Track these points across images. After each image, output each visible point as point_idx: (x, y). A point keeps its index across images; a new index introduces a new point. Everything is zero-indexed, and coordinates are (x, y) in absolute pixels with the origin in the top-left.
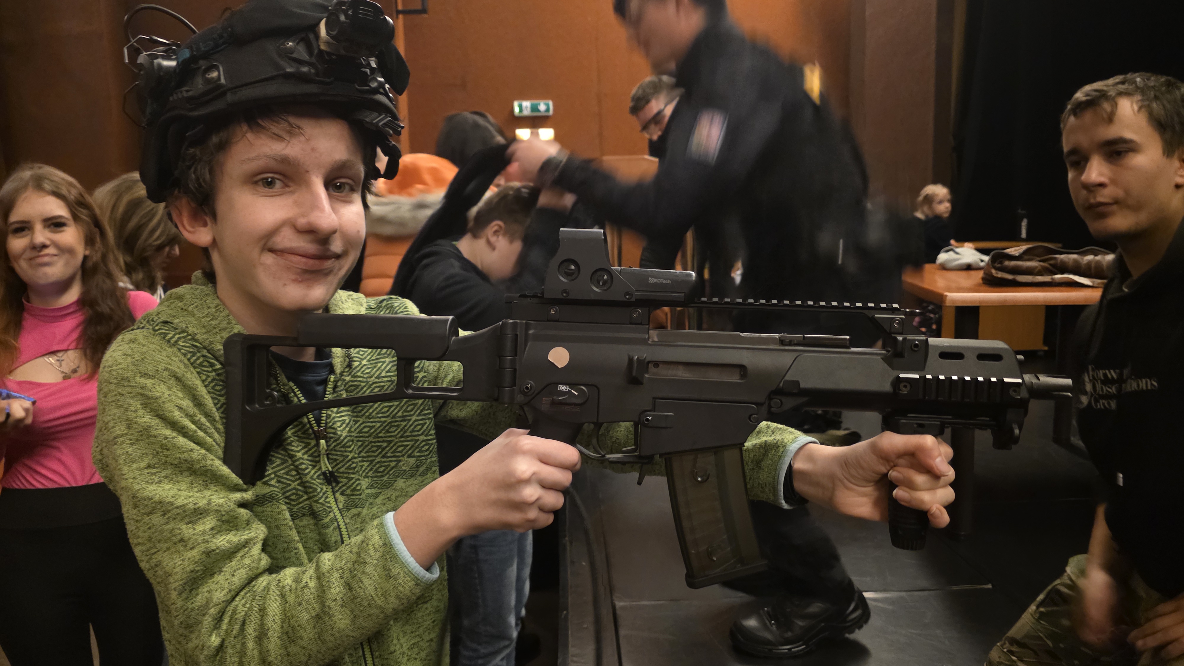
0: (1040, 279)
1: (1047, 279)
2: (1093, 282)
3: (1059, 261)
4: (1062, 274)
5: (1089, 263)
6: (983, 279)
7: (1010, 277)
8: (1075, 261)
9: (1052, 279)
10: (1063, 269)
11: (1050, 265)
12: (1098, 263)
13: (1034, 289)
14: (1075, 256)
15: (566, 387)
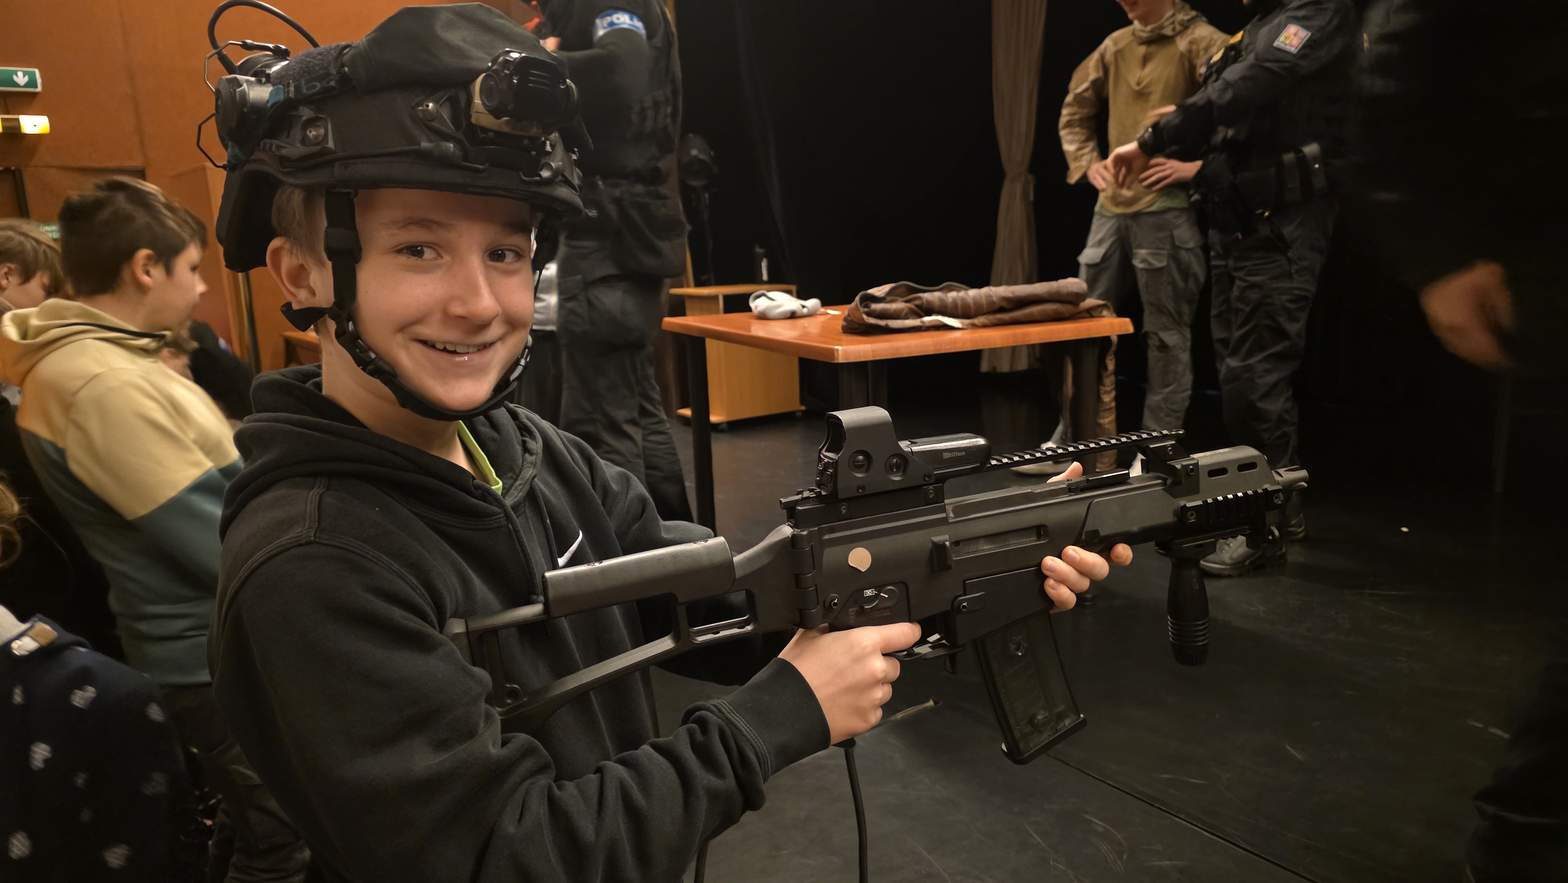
0: (909, 323)
1: (915, 322)
2: (962, 323)
3: (924, 301)
4: (931, 315)
5: (955, 301)
7: (881, 323)
8: (941, 300)
9: (922, 322)
10: (931, 310)
12: (963, 299)
14: (937, 294)
15: (873, 591)
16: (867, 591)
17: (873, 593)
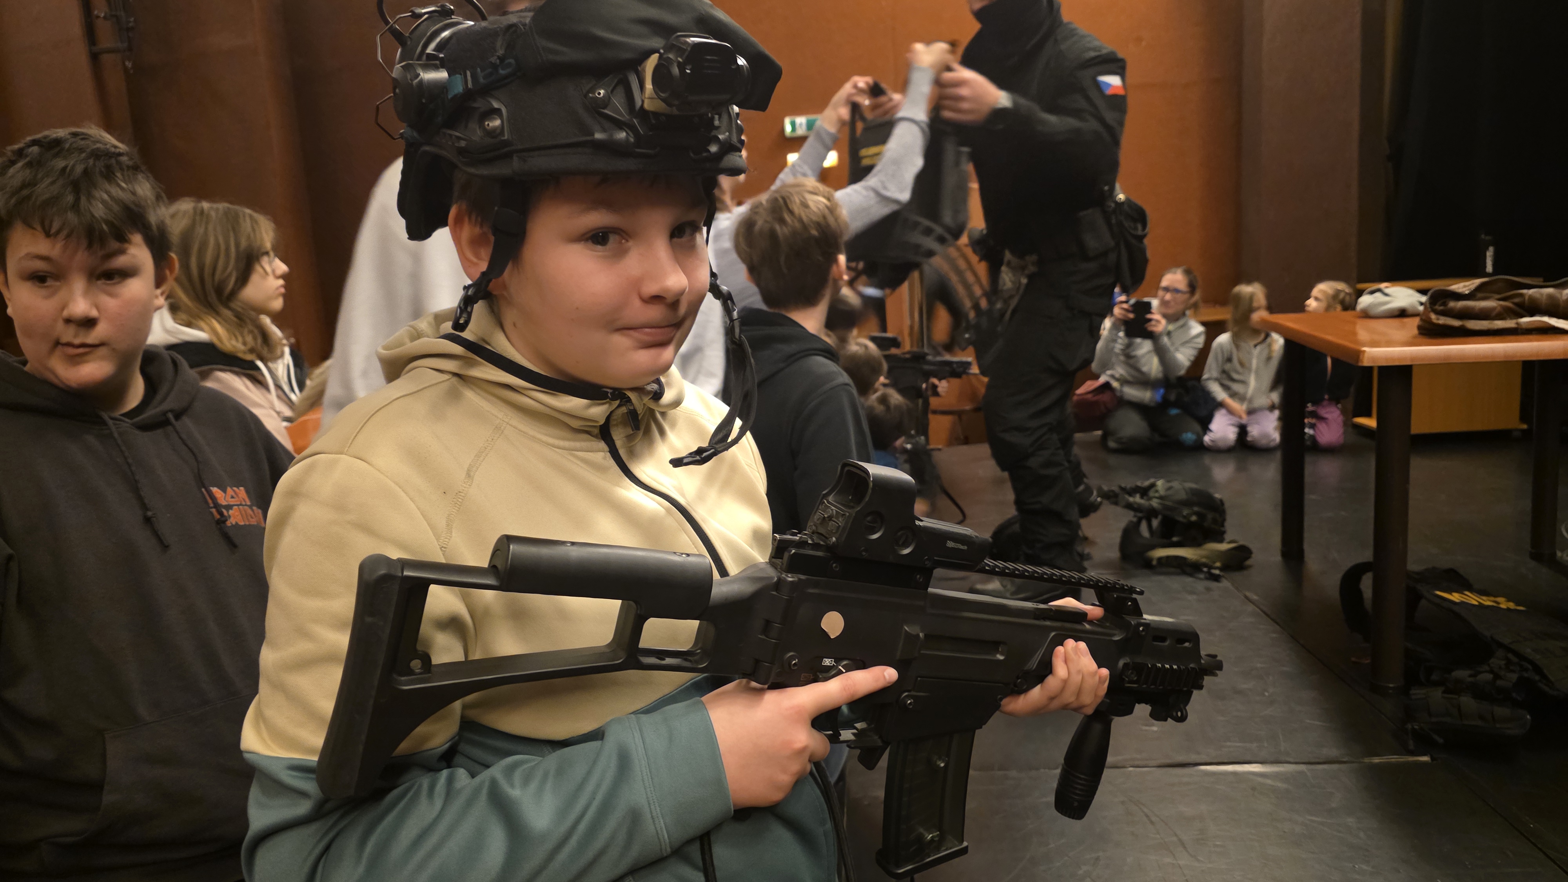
0: (1499, 324)
1: (1510, 324)
3: (1527, 298)
4: (1532, 316)
6: (1419, 328)
7: (1456, 323)
8: (1550, 296)
9: (1517, 323)
10: (1533, 309)
11: (1515, 304)
13: (1491, 338)
14: (1550, 290)
15: (832, 661)
16: (826, 659)
17: (831, 664)
